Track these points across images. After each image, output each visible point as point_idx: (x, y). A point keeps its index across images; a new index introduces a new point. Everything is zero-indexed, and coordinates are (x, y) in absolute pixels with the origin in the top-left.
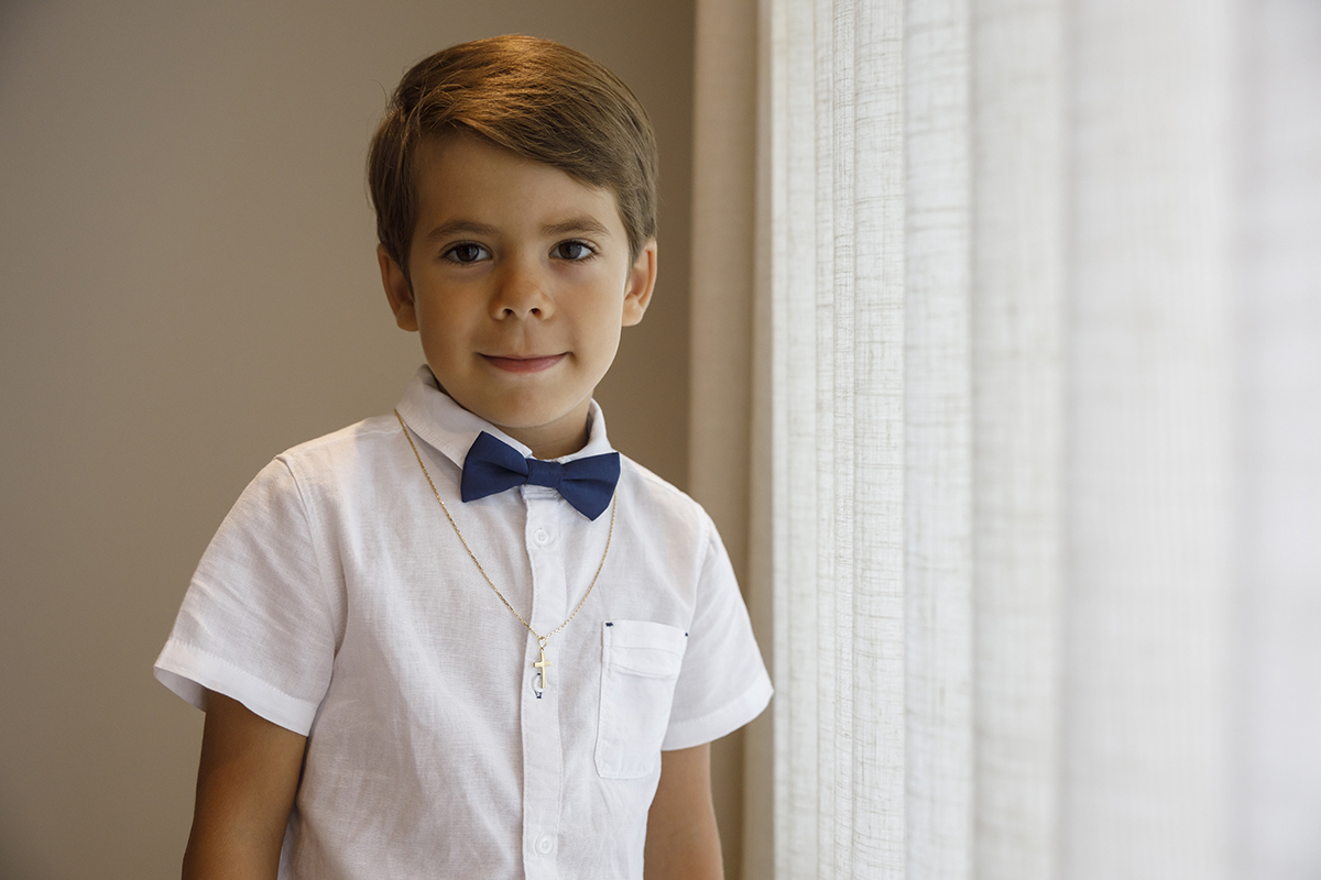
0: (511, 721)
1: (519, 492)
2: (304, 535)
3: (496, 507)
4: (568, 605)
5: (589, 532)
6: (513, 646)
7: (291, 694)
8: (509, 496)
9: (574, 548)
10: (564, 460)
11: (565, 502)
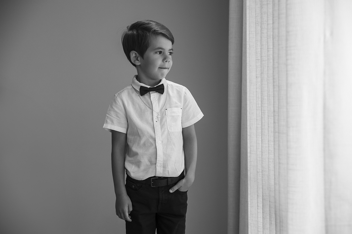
0: (153, 126)
1: (150, 93)
2: (119, 105)
3: (146, 96)
4: (159, 108)
5: (162, 96)
6: (151, 115)
7: (122, 127)
8: (148, 93)
9: (159, 99)
10: (155, 87)
11: (157, 93)
